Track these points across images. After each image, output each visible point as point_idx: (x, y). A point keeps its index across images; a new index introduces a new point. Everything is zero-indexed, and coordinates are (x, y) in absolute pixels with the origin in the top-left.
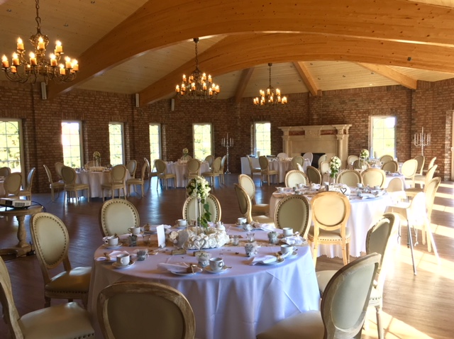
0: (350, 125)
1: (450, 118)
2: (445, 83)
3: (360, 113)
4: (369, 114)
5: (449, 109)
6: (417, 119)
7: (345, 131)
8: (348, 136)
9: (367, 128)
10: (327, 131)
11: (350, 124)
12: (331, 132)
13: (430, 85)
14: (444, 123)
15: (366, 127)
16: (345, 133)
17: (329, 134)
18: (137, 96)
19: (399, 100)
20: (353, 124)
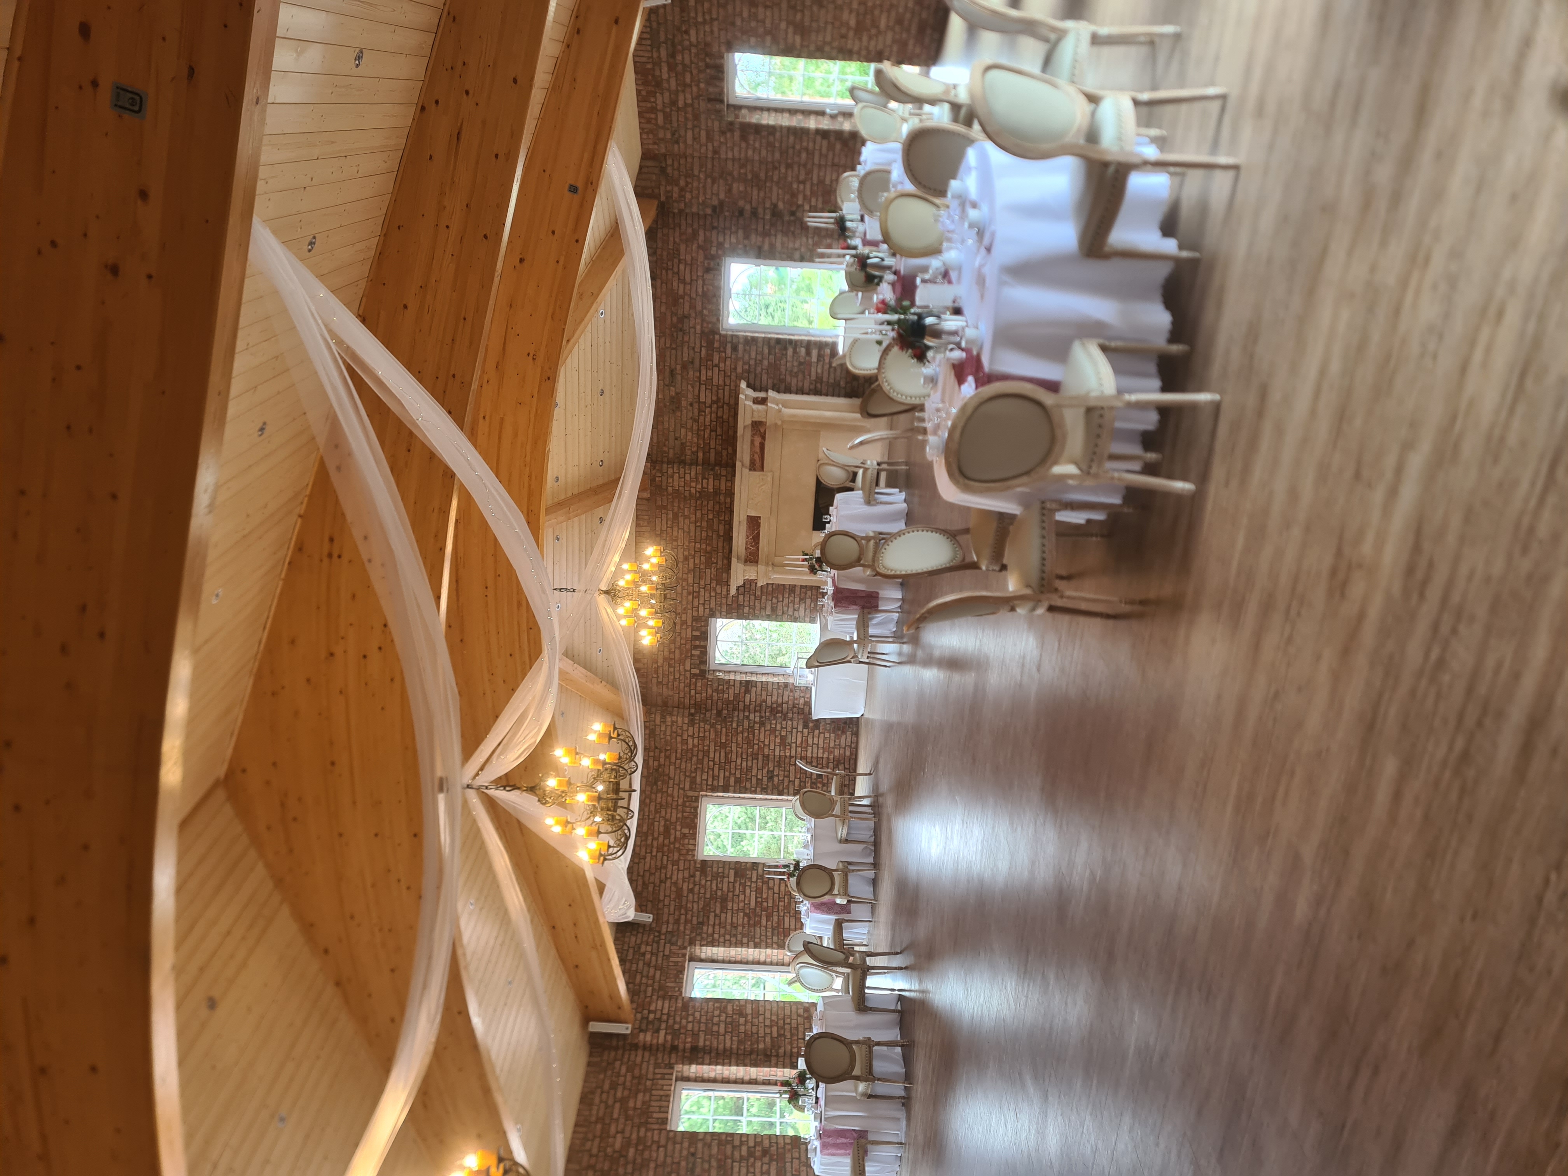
0: (743, 385)
1: (744, 112)
2: (649, 121)
3: (710, 357)
4: (715, 331)
5: (719, 111)
6: (741, 203)
7: (756, 401)
8: (771, 394)
9: (754, 339)
10: (752, 454)
11: (737, 386)
12: (758, 440)
13: (650, 163)
14: (758, 129)
15: (751, 341)
16: (763, 401)
17: (762, 446)
18: (597, 1027)
19: (683, 247)
20: (739, 378)
